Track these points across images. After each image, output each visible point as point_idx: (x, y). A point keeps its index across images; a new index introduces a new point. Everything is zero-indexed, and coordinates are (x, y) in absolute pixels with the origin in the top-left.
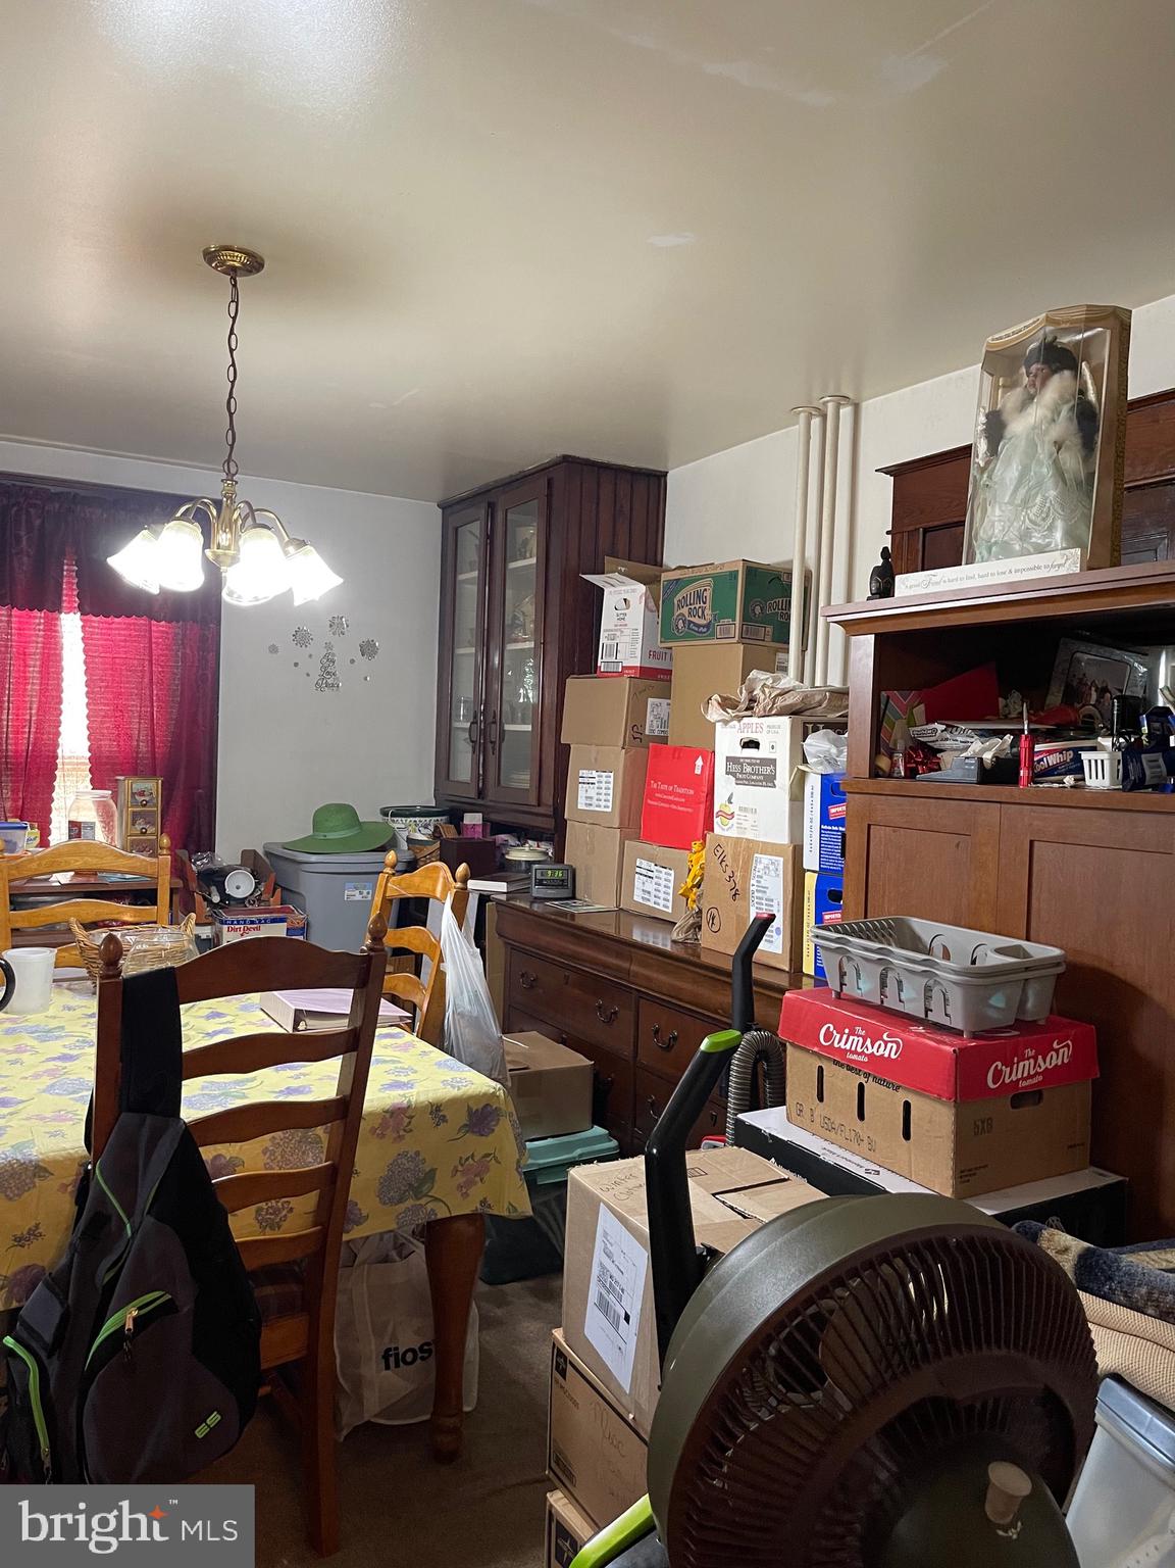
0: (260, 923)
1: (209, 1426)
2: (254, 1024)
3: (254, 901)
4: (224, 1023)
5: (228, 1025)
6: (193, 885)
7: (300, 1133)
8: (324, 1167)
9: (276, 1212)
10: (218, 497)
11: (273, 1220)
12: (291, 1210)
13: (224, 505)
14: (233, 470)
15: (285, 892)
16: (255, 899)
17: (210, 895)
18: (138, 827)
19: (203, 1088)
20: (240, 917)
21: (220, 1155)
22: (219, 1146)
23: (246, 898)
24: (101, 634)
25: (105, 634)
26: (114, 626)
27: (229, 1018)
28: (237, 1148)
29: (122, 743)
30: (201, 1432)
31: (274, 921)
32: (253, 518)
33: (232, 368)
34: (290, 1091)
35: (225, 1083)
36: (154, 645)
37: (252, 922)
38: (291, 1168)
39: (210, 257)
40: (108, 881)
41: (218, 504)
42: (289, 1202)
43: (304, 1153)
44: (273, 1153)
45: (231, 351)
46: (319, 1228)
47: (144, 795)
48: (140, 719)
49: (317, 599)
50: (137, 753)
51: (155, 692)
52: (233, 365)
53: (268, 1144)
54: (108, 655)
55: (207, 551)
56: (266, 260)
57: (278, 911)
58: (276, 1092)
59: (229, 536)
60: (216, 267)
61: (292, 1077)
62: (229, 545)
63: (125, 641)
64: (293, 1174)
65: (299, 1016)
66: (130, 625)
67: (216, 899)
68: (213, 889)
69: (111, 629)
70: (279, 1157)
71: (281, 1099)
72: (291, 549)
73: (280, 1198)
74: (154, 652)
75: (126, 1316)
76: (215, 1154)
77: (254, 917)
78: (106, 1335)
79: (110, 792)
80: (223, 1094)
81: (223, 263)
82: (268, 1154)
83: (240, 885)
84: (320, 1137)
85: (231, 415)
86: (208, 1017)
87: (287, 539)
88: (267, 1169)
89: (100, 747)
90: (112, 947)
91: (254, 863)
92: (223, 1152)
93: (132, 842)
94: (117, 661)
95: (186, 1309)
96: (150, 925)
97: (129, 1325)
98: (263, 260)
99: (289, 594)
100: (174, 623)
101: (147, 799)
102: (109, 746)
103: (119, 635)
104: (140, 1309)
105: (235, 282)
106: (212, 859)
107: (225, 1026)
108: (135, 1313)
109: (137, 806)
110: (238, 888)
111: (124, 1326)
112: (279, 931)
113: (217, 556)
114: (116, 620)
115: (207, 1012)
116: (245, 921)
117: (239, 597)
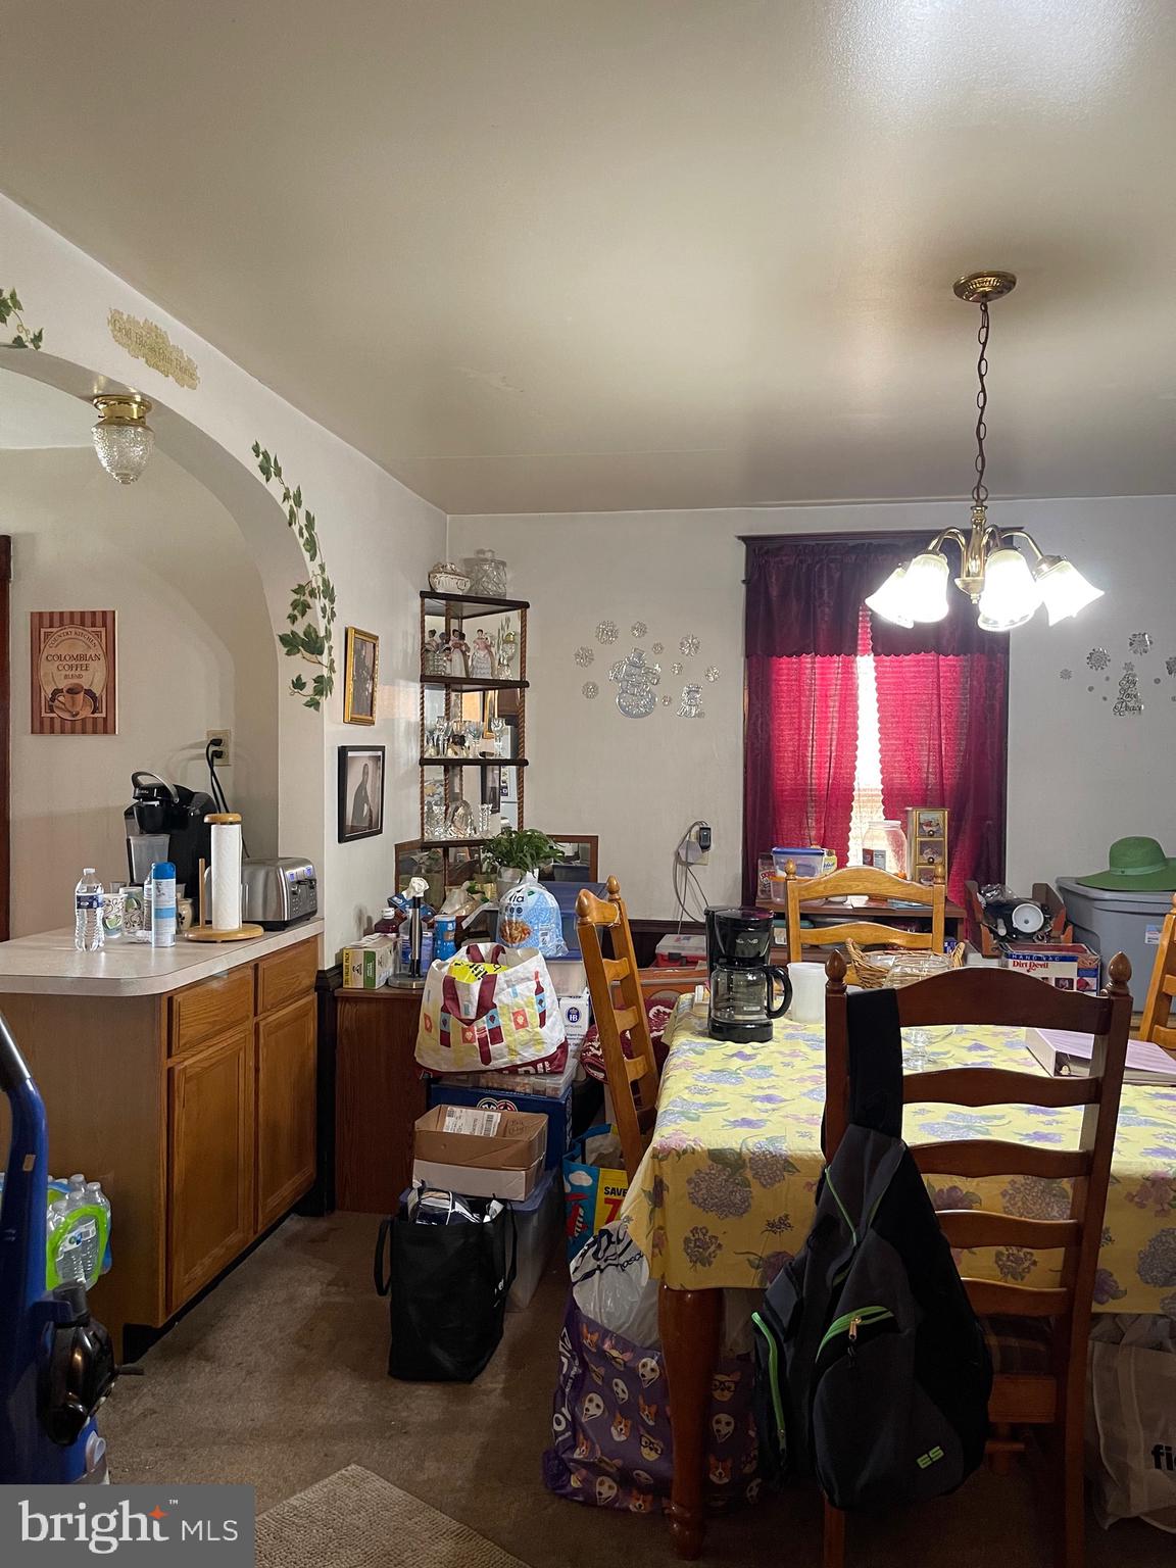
0: (1047, 960)
1: (931, 1459)
2: (1016, 1061)
3: (1043, 937)
4: (984, 1057)
5: (989, 1059)
6: (980, 916)
7: (1043, 1182)
8: (1069, 1224)
9: (1018, 1261)
10: (967, 526)
11: (1015, 1268)
12: (1035, 1263)
13: (974, 531)
14: (982, 497)
15: (1078, 930)
16: (1043, 934)
17: (996, 927)
18: (926, 857)
19: (948, 1117)
20: (1026, 952)
21: (955, 1187)
22: (955, 1178)
23: (1035, 933)
24: (893, 672)
25: (897, 672)
26: (904, 664)
27: (991, 1052)
28: (974, 1184)
29: (912, 776)
30: (923, 1462)
31: (1063, 959)
32: (1004, 539)
33: (982, 394)
34: (1038, 1136)
35: (971, 1116)
36: (941, 680)
37: (1039, 959)
38: (1033, 1218)
39: (961, 290)
40: (895, 907)
41: (967, 534)
42: (1032, 1254)
43: (1048, 1204)
44: (1013, 1197)
45: (981, 377)
46: (1065, 1289)
47: (931, 826)
48: (929, 752)
49: (1074, 616)
50: (927, 785)
51: (943, 725)
52: (983, 390)
53: (1008, 1187)
54: (899, 692)
55: (958, 582)
56: (1016, 275)
57: (1068, 949)
58: (1022, 1135)
59: (978, 562)
60: (967, 299)
61: (1042, 1122)
62: (979, 572)
63: (915, 677)
64: (1031, 1223)
65: (1061, 1060)
66: (919, 661)
67: (1002, 932)
68: (1000, 921)
69: (902, 667)
70: (1020, 1204)
71: (1026, 1143)
72: (1044, 567)
73: (1022, 1246)
74: (942, 686)
75: (847, 1323)
76: (951, 1185)
77: (1041, 954)
78: (832, 1334)
79: (899, 822)
80: (965, 1127)
81: (973, 292)
82: (1007, 1198)
83: (1028, 919)
84: (1066, 1191)
85: (980, 440)
86: (970, 1049)
87: (1040, 557)
88: (1006, 1213)
89: (892, 779)
90: (836, 964)
91: (1043, 896)
92: (958, 1184)
93: (921, 870)
94: (908, 697)
95: (907, 1331)
96: (923, 952)
97: (853, 1332)
98: (1013, 277)
99: (1042, 612)
100: (961, 657)
101: (935, 829)
102: (899, 779)
103: (911, 672)
104: (863, 1318)
105: (986, 307)
106: (1002, 892)
107: (984, 1060)
108: (858, 1321)
109: (924, 836)
110: (1027, 922)
111: (848, 1331)
112: (1069, 970)
113: (967, 585)
114: (907, 657)
115: (969, 1043)
116: (1031, 957)
117: (995, 622)
